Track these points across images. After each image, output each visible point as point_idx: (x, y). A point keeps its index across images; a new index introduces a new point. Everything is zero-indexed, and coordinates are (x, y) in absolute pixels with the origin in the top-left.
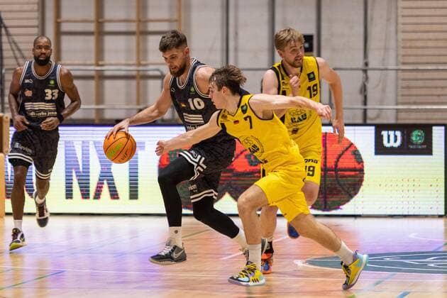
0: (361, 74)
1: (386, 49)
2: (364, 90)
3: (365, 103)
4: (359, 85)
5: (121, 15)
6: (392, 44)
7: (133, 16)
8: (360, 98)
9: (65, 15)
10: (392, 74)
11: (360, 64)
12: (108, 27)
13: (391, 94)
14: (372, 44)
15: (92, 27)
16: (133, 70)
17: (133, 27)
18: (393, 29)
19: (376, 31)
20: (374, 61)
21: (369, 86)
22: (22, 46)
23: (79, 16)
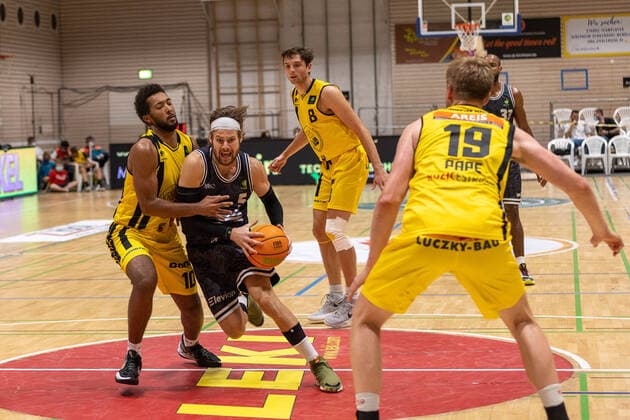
0: (374, 111)
1: (387, 97)
2: (376, 119)
3: (377, 124)
4: (373, 116)
5: (250, 84)
6: (390, 94)
7: (256, 84)
8: (374, 123)
9: (221, 85)
10: (390, 110)
11: (374, 105)
12: (244, 90)
13: (390, 121)
14: (380, 95)
15: (235, 91)
16: (257, 112)
17: (256, 90)
18: (390, 87)
19: (381, 88)
20: (381, 104)
21: (379, 116)
22: (201, 101)
23: (229, 85)
